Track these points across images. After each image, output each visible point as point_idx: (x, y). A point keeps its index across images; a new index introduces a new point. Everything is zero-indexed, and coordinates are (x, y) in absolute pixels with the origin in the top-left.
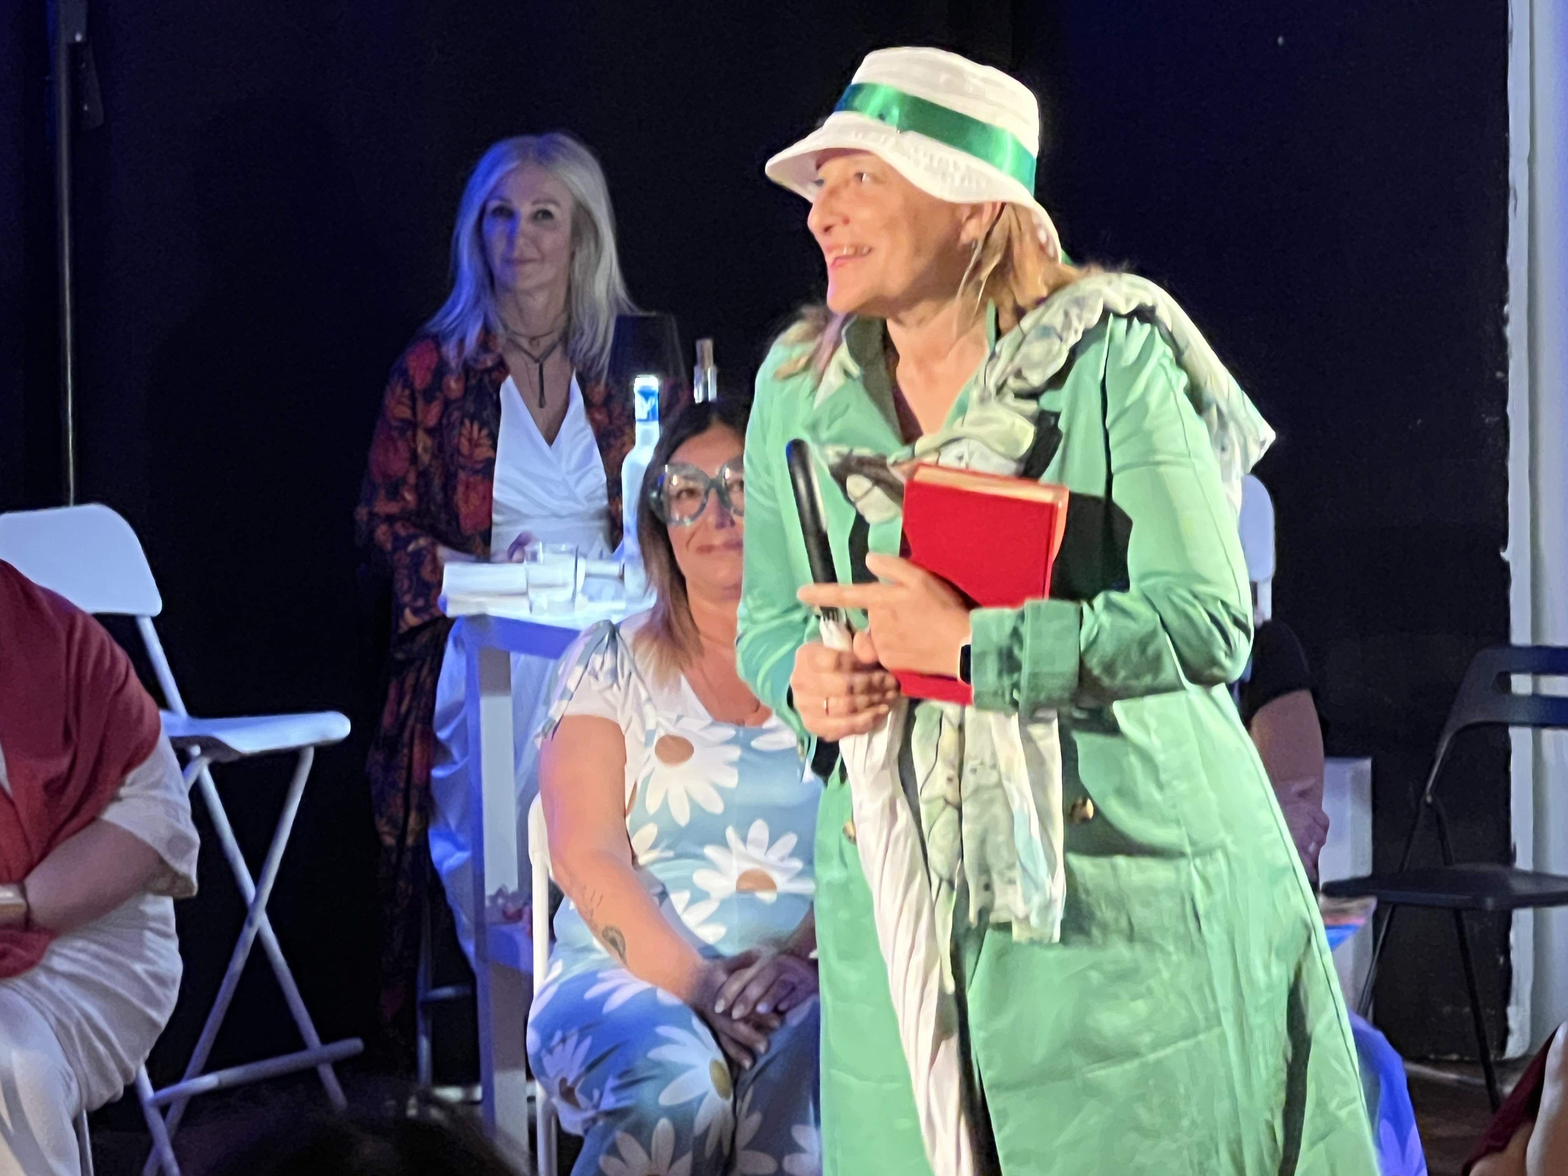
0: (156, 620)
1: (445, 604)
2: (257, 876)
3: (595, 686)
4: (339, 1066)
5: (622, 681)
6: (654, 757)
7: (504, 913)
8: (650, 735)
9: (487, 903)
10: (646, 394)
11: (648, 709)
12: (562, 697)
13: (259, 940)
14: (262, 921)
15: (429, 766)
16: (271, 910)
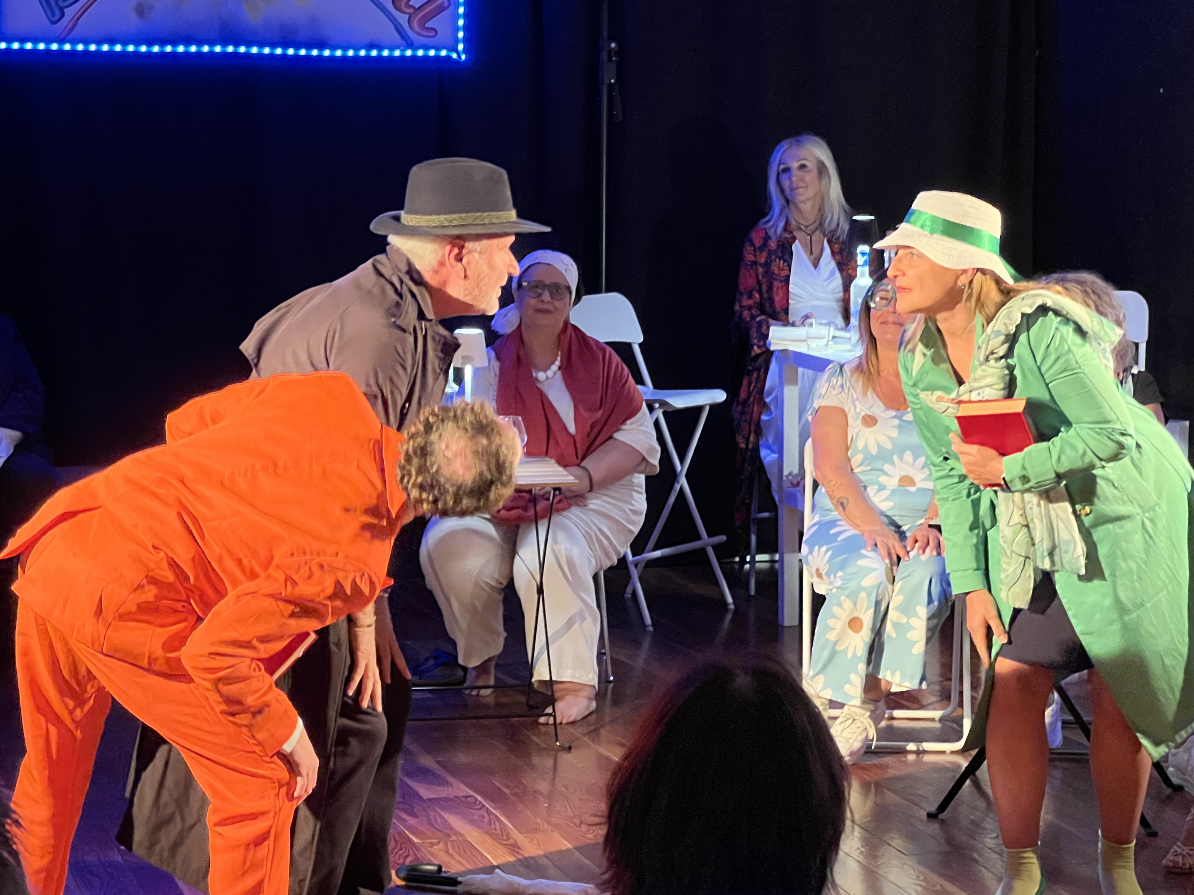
0: (640, 345)
1: (770, 344)
2: (682, 460)
3: (834, 393)
4: (715, 547)
5: (846, 391)
6: (860, 424)
7: (792, 483)
8: (858, 414)
9: (784, 478)
10: (863, 254)
11: (857, 403)
12: (819, 398)
13: (681, 491)
14: (683, 481)
15: (760, 414)
16: (687, 476)
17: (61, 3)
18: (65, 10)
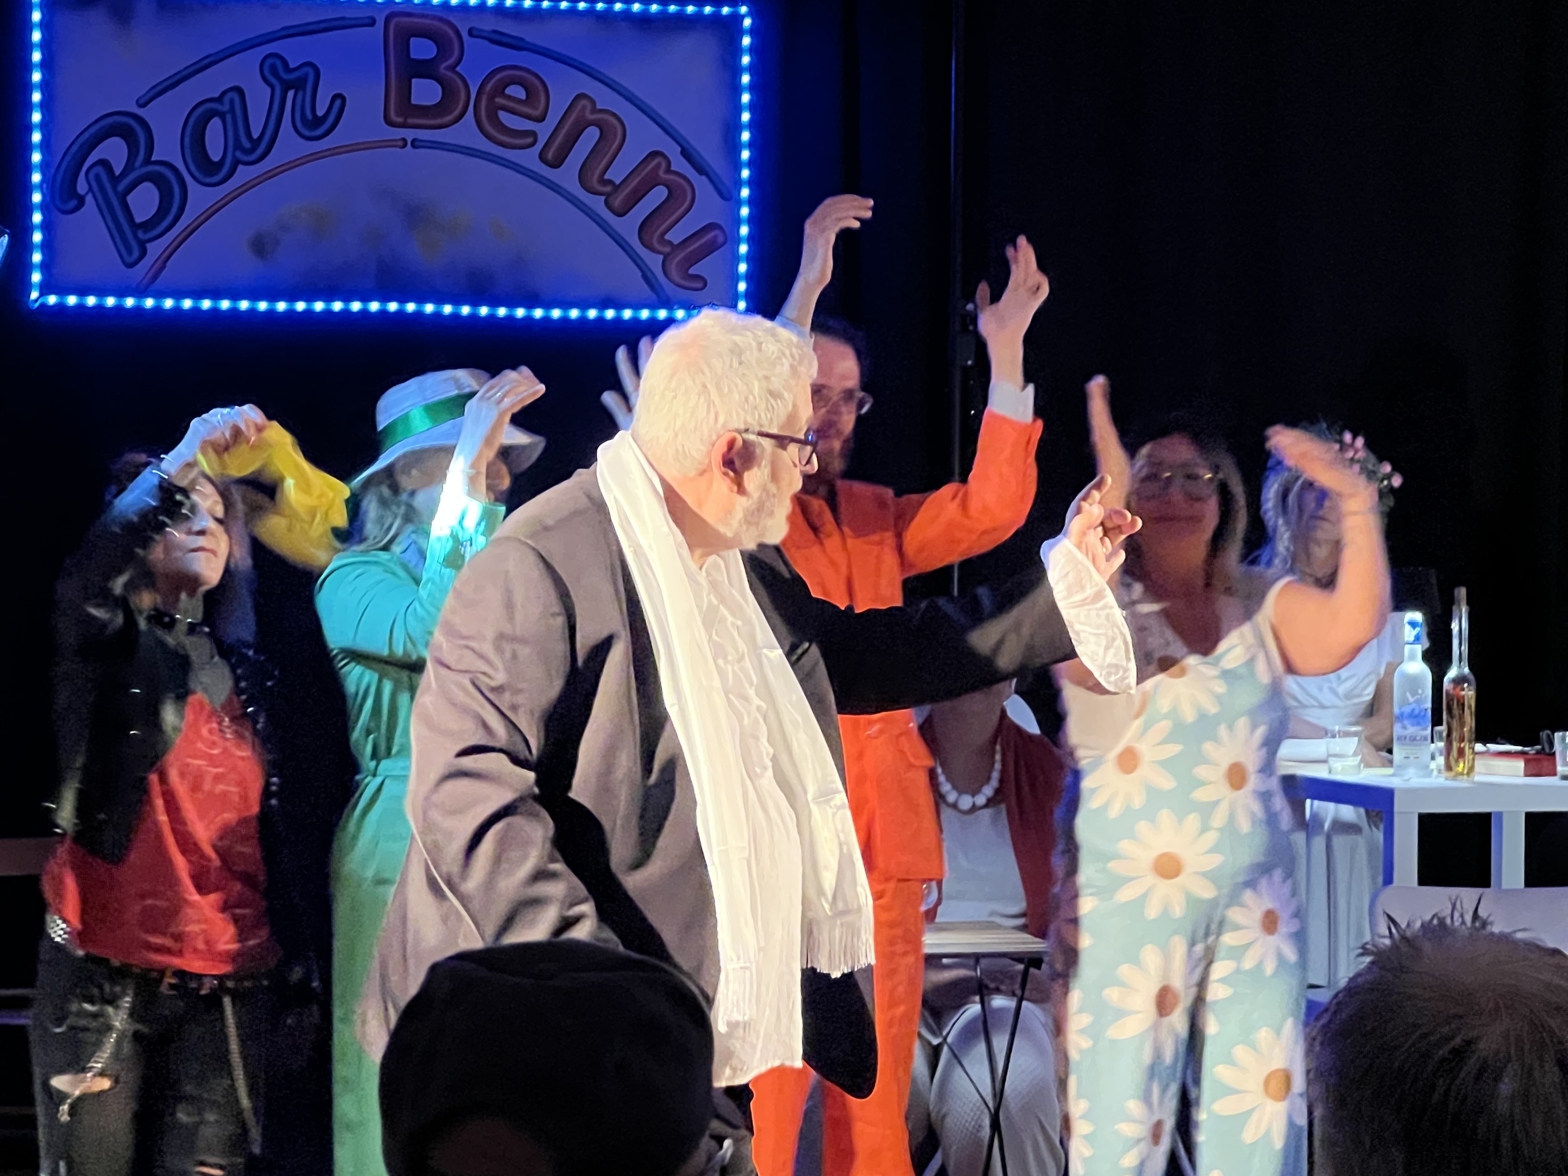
17: (141, 235)
18: (148, 245)
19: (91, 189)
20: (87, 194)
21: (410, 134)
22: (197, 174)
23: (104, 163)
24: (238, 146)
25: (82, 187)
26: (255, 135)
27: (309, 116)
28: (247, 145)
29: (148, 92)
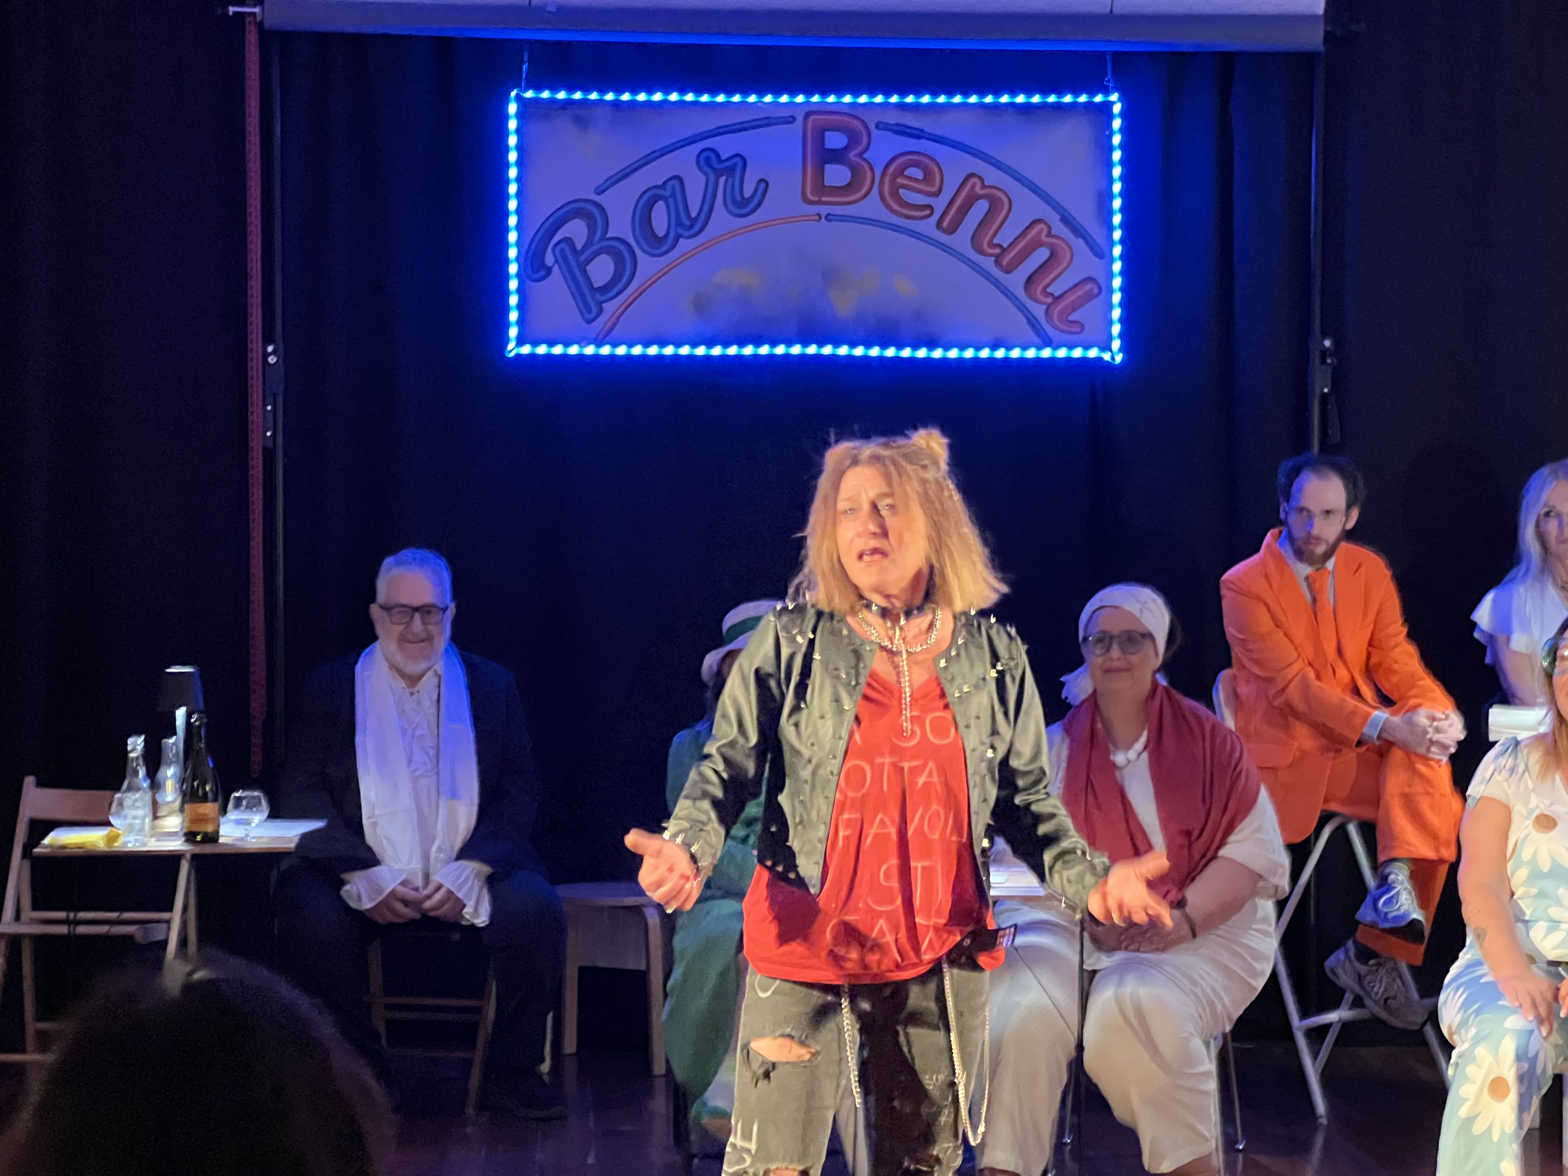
1: (1489, 733)
6: (1531, 827)
8: (1531, 812)
11: (1533, 795)
12: (1481, 784)
17: (598, 296)
18: (604, 305)
19: (556, 261)
20: (554, 265)
21: (824, 210)
22: (645, 247)
23: (568, 240)
24: (679, 224)
25: (549, 260)
26: (693, 215)
27: (738, 198)
28: (687, 223)
29: (604, 183)
